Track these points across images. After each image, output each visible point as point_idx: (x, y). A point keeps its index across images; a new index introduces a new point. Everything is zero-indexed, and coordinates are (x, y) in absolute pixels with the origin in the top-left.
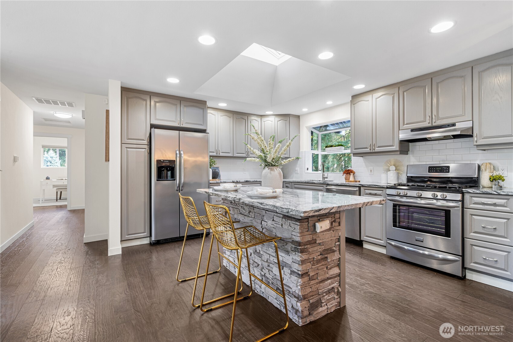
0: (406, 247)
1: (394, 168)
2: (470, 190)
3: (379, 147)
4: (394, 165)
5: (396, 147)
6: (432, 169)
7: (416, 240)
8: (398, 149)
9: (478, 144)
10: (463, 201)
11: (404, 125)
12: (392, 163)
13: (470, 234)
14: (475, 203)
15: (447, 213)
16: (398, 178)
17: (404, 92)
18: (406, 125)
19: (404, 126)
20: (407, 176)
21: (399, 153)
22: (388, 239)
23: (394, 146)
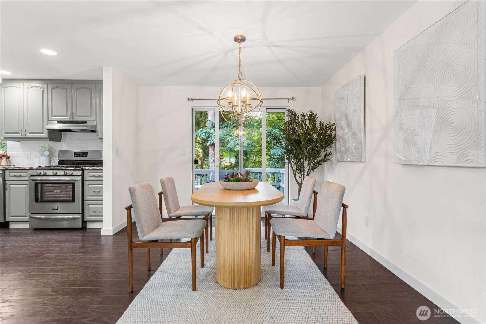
0: (43, 217)
1: (48, 153)
2: (87, 168)
3: (30, 133)
4: (48, 151)
5: (45, 135)
6: (76, 154)
7: (53, 209)
8: (47, 136)
9: (99, 137)
10: (83, 176)
11: (52, 116)
12: (47, 149)
13: (87, 198)
14: (90, 177)
15: (73, 185)
16: (50, 161)
17: (52, 89)
18: (53, 117)
19: (52, 118)
20: (59, 160)
21: (49, 140)
22: (31, 214)
23: (43, 134)
